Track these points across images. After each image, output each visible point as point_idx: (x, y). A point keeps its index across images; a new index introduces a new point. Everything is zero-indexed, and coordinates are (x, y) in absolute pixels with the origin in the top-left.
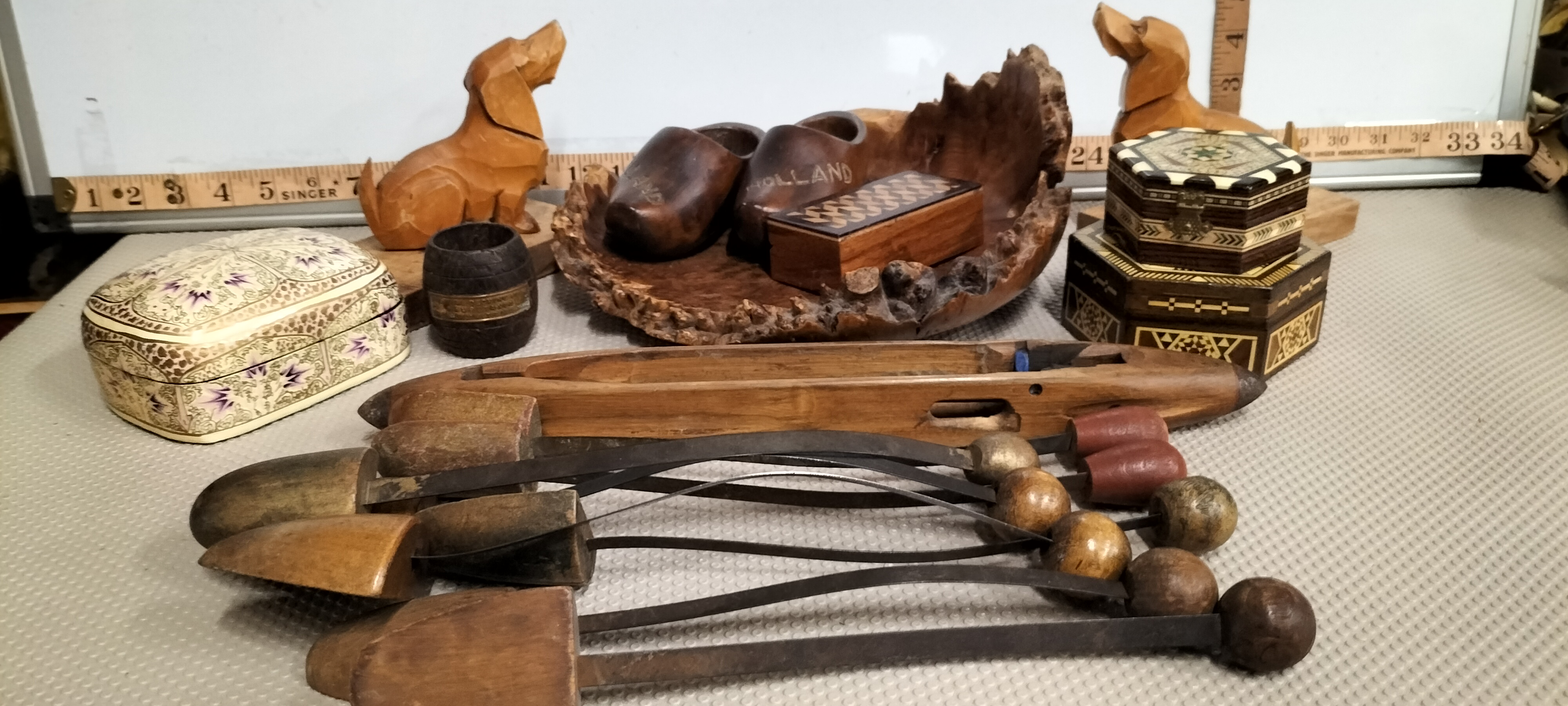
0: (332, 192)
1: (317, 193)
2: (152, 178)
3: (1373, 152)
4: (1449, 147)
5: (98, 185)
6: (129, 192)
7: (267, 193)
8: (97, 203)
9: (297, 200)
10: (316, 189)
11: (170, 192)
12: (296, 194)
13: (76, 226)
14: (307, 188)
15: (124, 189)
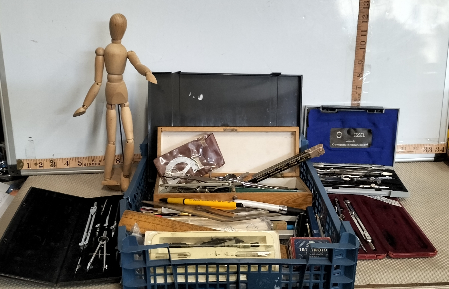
0: (99, 164)
1: (95, 164)
2: (47, 160)
3: (402, 152)
4: (424, 151)
5: (30, 162)
6: (39, 164)
7: (80, 164)
8: (29, 167)
9: (88, 166)
10: (94, 163)
11: (51, 164)
12: (88, 164)
13: (22, 173)
14: (92, 163)
15: (38, 163)
